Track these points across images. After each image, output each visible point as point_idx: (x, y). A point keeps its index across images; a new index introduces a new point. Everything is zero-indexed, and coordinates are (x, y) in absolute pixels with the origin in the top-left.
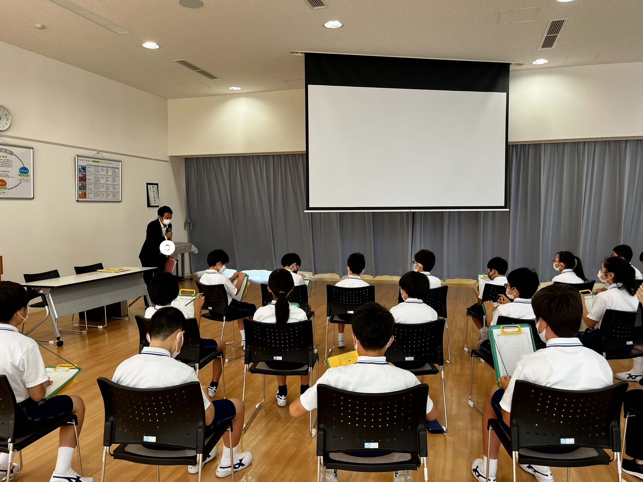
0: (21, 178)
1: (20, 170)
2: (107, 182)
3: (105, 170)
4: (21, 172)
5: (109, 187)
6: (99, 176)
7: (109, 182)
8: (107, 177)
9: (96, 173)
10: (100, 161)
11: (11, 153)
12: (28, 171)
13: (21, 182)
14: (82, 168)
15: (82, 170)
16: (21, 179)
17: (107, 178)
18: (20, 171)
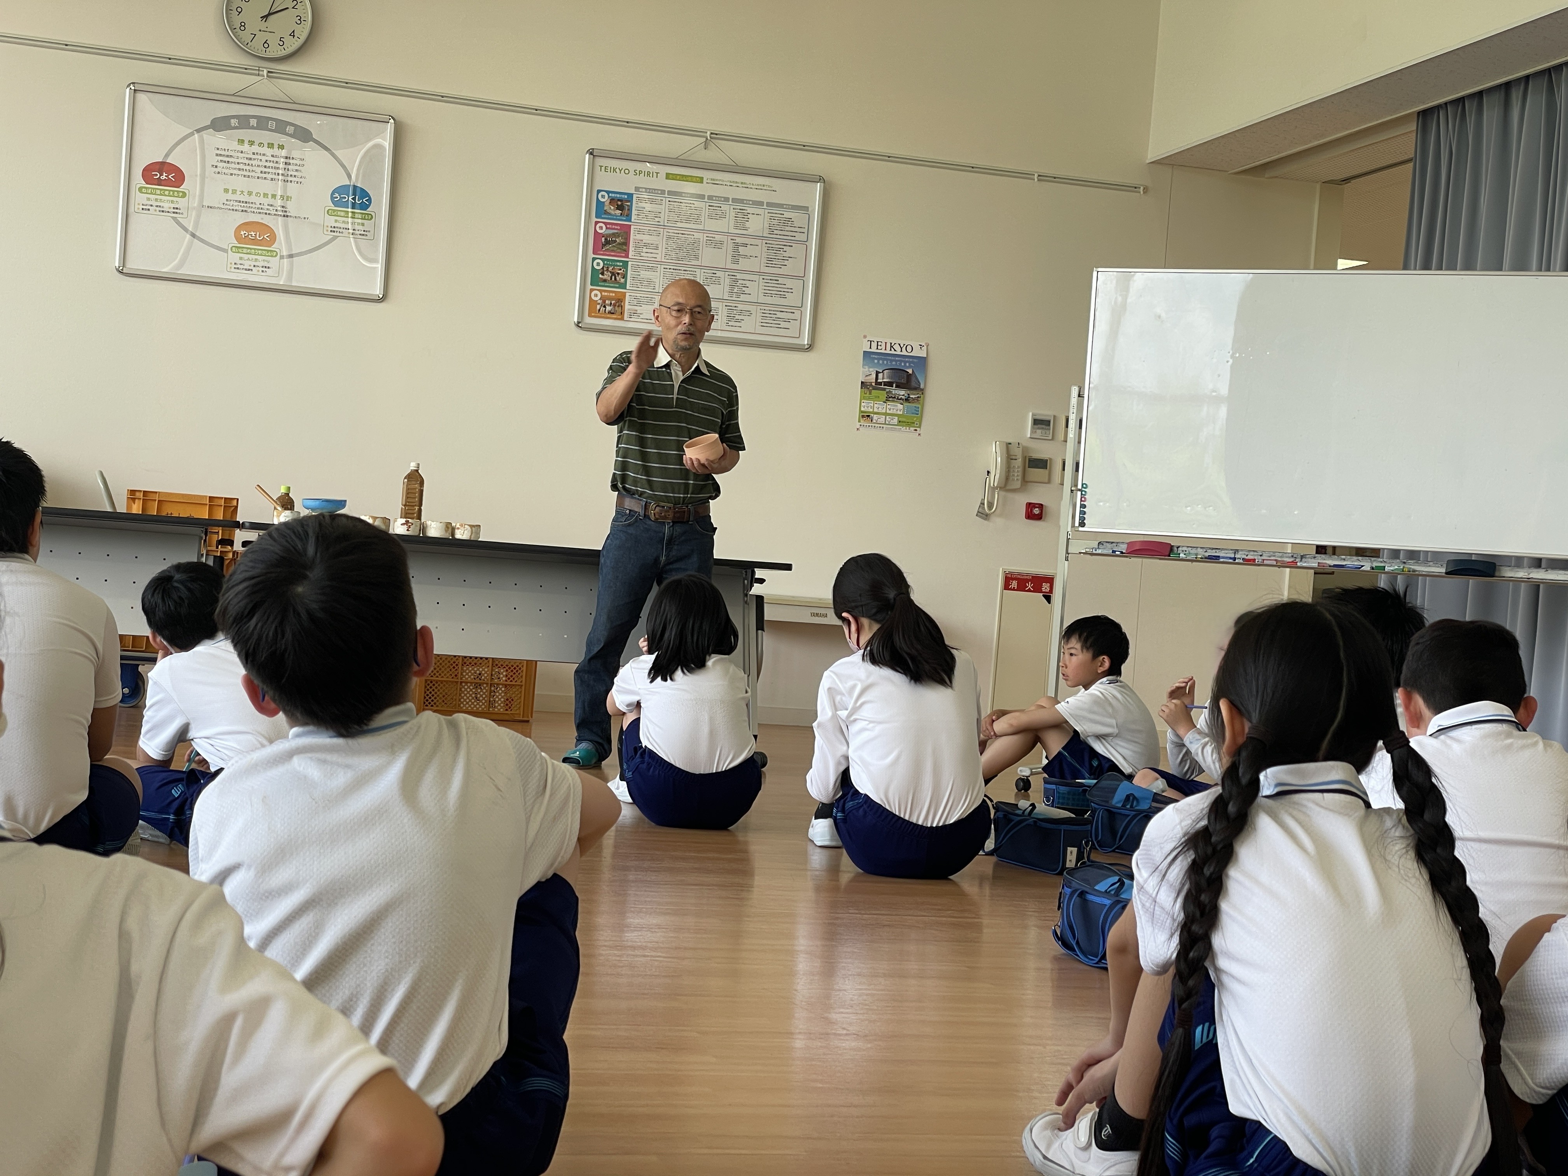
0: (336, 221)
1: (337, 195)
2: (736, 262)
3: (733, 214)
4: (335, 204)
5: (748, 283)
6: (697, 235)
7: (743, 264)
8: (739, 240)
9: (679, 224)
10: (706, 175)
11: (304, 135)
12: (370, 200)
13: (335, 238)
14: (612, 201)
15: (612, 209)
16: (336, 225)
17: (737, 245)
18: (332, 198)
